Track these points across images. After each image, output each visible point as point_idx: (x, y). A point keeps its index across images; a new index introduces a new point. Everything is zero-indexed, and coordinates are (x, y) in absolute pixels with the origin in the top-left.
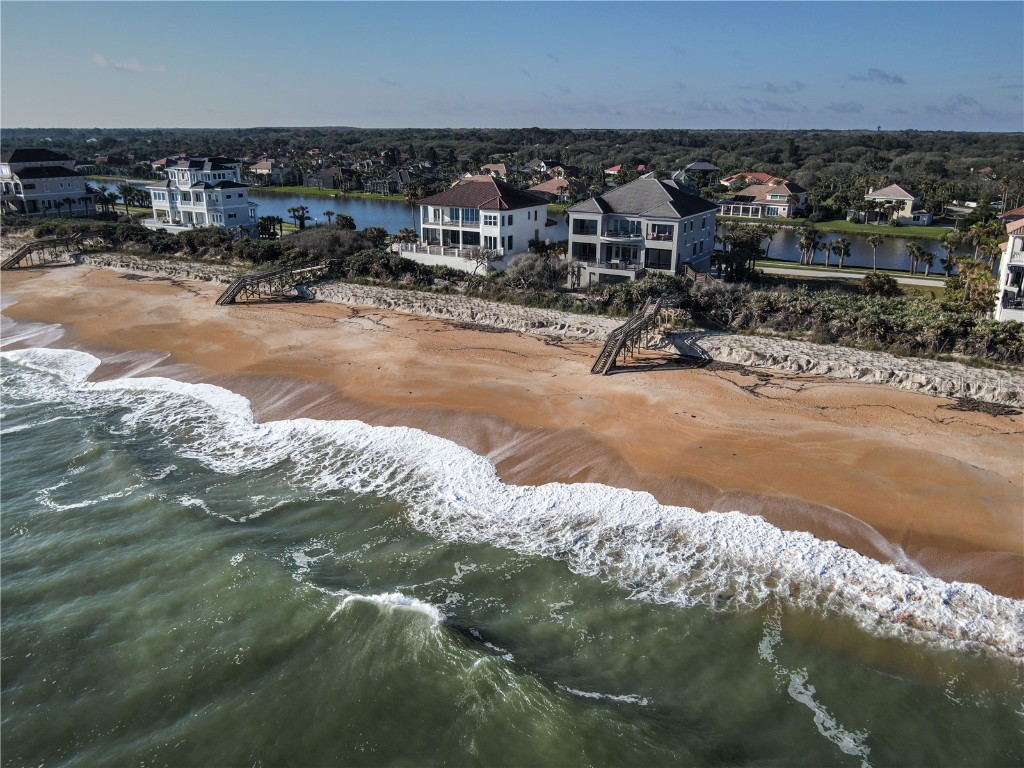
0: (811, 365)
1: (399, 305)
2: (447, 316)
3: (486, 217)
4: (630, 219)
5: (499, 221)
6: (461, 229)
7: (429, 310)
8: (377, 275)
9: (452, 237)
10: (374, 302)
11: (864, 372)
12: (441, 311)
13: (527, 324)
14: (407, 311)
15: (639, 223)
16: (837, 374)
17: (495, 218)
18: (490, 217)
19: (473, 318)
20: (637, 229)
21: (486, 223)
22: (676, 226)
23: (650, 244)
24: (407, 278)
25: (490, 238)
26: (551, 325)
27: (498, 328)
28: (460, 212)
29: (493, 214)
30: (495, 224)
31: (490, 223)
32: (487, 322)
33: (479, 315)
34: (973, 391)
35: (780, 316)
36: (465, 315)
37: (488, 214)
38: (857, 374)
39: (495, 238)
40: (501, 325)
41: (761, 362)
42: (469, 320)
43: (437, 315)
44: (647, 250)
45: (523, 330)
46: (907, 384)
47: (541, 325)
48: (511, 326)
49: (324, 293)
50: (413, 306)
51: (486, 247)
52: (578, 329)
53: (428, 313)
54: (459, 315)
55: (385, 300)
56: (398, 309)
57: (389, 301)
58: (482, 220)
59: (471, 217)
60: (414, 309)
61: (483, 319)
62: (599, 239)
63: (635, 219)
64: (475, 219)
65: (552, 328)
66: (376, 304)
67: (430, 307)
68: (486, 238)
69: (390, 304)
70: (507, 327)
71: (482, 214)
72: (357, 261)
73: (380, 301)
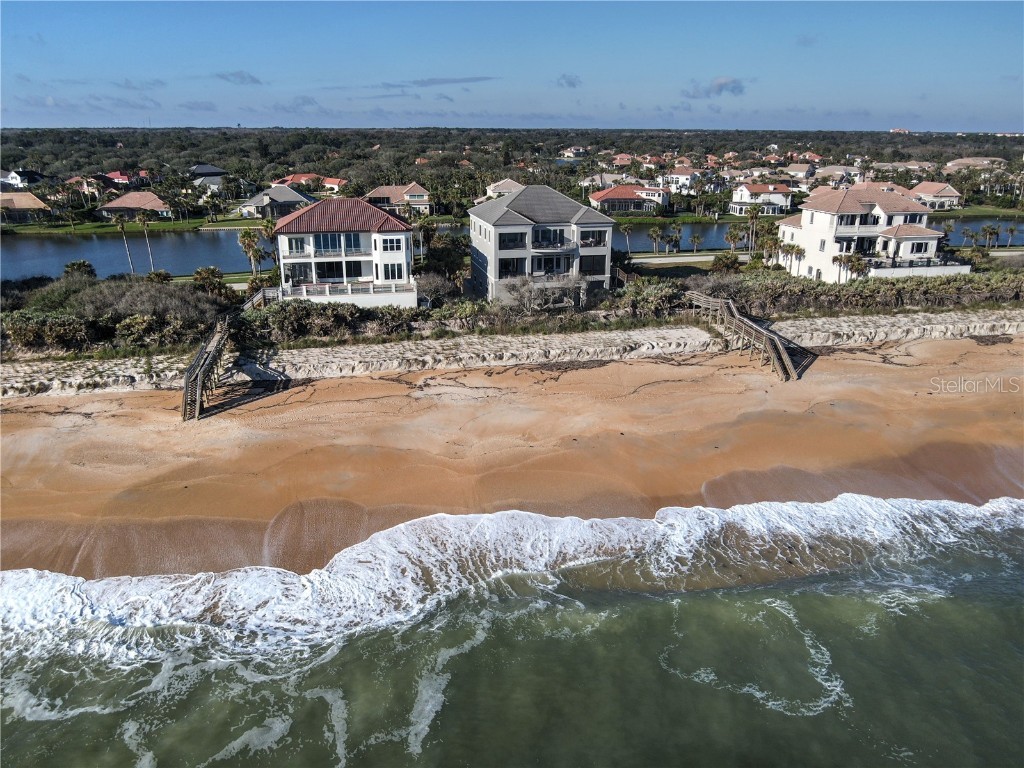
0: (873, 334)
1: (440, 361)
2: (513, 362)
3: (385, 241)
4: (552, 228)
5: (403, 244)
6: (343, 259)
8: (326, 331)
9: (329, 271)
10: (400, 365)
11: (908, 332)
12: (501, 358)
13: (618, 351)
14: (455, 366)
15: (562, 231)
16: (893, 337)
17: (398, 241)
18: (392, 241)
19: (547, 357)
20: (560, 238)
21: (385, 249)
22: (609, 231)
23: (584, 252)
25: (393, 265)
26: (640, 346)
27: (584, 363)
28: (342, 238)
29: (394, 237)
30: (399, 248)
31: (392, 248)
32: (567, 358)
33: (552, 352)
34: (971, 330)
35: (784, 300)
36: (536, 356)
37: (388, 237)
38: (904, 334)
39: (400, 266)
40: (586, 358)
41: (838, 340)
42: (543, 360)
43: (499, 363)
44: (582, 257)
45: (616, 357)
46: (936, 334)
47: (632, 349)
48: (600, 356)
49: (300, 368)
50: (461, 359)
51: (387, 277)
52: (670, 344)
53: (485, 363)
54: (528, 357)
55: (416, 359)
56: (439, 366)
57: (421, 359)
58: (380, 245)
59: (354, 243)
60: (464, 362)
61: (559, 356)
62: (529, 252)
63: (558, 228)
64: (357, 245)
65: (643, 349)
66: (403, 367)
67: (486, 355)
68: (386, 266)
69: (424, 363)
70: (595, 358)
71: (378, 238)
72: (285, 318)
73: (408, 361)
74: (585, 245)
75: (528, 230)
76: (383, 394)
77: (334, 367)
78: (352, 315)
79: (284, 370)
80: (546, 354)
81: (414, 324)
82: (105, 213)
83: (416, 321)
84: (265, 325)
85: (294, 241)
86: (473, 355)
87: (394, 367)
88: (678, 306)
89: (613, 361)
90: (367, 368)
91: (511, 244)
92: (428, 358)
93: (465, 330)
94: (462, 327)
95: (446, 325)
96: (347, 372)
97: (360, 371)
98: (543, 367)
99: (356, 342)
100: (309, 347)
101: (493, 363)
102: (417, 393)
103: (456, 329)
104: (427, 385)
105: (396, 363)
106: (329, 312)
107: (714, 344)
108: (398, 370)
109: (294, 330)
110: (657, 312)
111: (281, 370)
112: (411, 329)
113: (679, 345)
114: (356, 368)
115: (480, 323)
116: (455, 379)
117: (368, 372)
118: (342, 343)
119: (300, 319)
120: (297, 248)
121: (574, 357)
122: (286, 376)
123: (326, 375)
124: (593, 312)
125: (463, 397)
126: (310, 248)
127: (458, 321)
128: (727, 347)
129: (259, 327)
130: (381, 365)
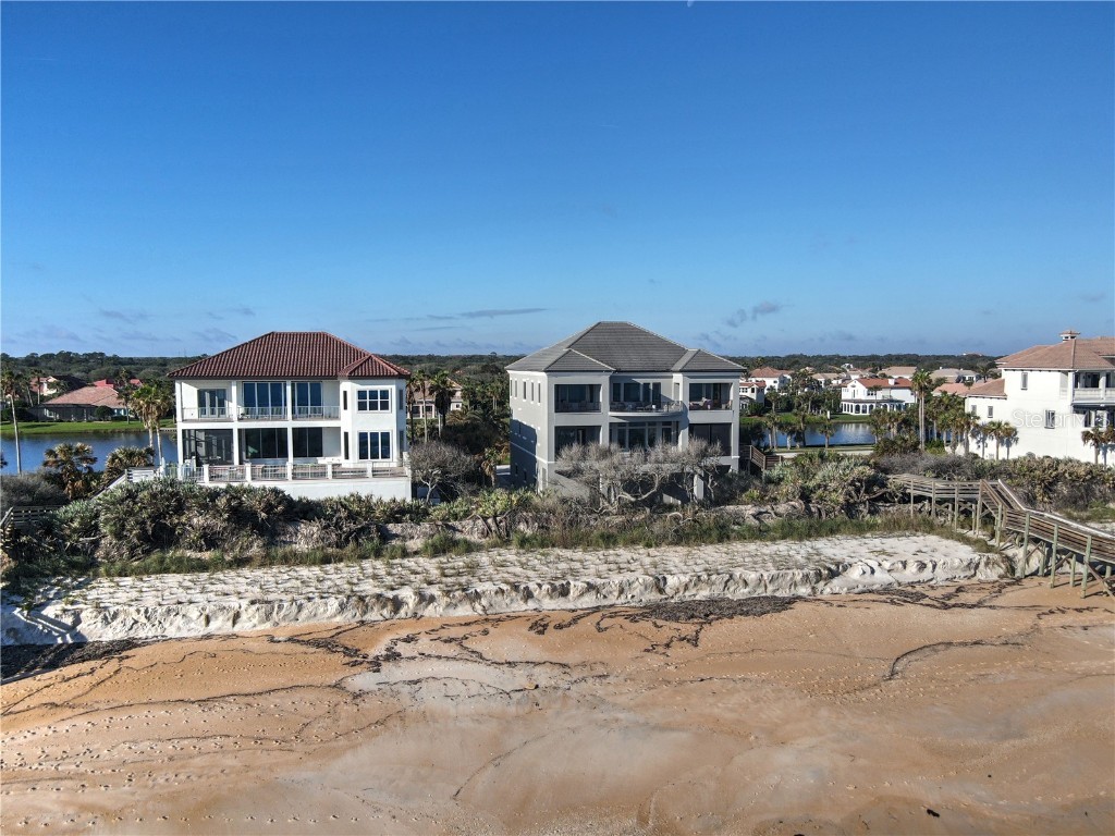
1: (432, 599)
2: (590, 601)
3: (362, 394)
5: (393, 400)
6: (289, 423)
7: (528, 595)
8: (210, 540)
9: (265, 446)
10: (342, 607)
12: (564, 592)
13: (806, 577)
14: (464, 611)
17: (385, 394)
18: (373, 394)
19: (661, 591)
21: (362, 407)
23: (696, 417)
24: (305, 537)
25: (374, 435)
26: (845, 569)
27: (741, 603)
28: (289, 388)
29: (379, 387)
30: (385, 406)
31: (373, 407)
32: (703, 594)
33: (672, 581)
36: (637, 589)
37: (368, 387)
39: (386, 436)
40: (742, 593)
42: (654, 596)
43: (560, 604)
44: (692, 426)
45: (804, 591)
47: (833, 574)
48: (770, 588)
49: (115, 616)
50: (478, 596)
51: (363, 455)
52: (905, 564)
53: (531, 604)
54: (621, 592)
55: (379, 596)
56: (430, 611)
57: (390, 594)
58: (353, 401)
59: (309, 399)
60: (484, 602)
61: (686, 587)
62: (605, 416)
63: (651, 381)
64: (317, 401)
65: (855, 574)
66: (348, 614)
67: (532, 586)
68: (363, 436)
69: (397, 604)
70: (760, 592)
71: (349, 388)
72: (130, 513)
73: (362, 599)
74: (695, 408)
75: (604, 381)
76: (281, 681)
77: (193, 612)
78: (269, 508)
79: (77, 621)
80: (659, 585)
81: (393, 528)
82: (47, 412)
83: (398, 521)
84: (90, 528)
85: (207, 395)
86: (504, 587)
87: (327, 615)
88: (882, 498)
89: (800, 598)
90: (268, 616)
91: (575, 405)
92: (407, 594)
93: (493, 538)
94: (486, 533)
95: (455, 529)
96: (220, 625)
97: (250, 623)
98: (652, 611)
99: (268, 561)
100: (167, 571)
101: (549, 604)
102: (363, 680)
103: (475, 538)
104: (393, 656)
105: (333, 603)
106: (222, 502)
107: (987, 564)
108: (338, 619)
109: (143, 537)
110: (850, 508)
111: (68, 620)
112: (386, 537)
113: (922, 566)
114: (244, 616)
115: (522, 527)
116: (459, 642)
117: (268, 626)
118: (240, 562)
119: (162, 515)
120: (213, 405)
121: (717, 591)
122: (77, 635)
123: (171, 632)
124: (731, 508)
125: (474, 688)
126: (234, 407)
127: (480, 522)
128: (1012, 570)
129: (75, 531)
130: (300, 607)
